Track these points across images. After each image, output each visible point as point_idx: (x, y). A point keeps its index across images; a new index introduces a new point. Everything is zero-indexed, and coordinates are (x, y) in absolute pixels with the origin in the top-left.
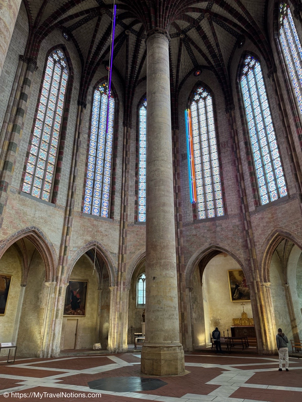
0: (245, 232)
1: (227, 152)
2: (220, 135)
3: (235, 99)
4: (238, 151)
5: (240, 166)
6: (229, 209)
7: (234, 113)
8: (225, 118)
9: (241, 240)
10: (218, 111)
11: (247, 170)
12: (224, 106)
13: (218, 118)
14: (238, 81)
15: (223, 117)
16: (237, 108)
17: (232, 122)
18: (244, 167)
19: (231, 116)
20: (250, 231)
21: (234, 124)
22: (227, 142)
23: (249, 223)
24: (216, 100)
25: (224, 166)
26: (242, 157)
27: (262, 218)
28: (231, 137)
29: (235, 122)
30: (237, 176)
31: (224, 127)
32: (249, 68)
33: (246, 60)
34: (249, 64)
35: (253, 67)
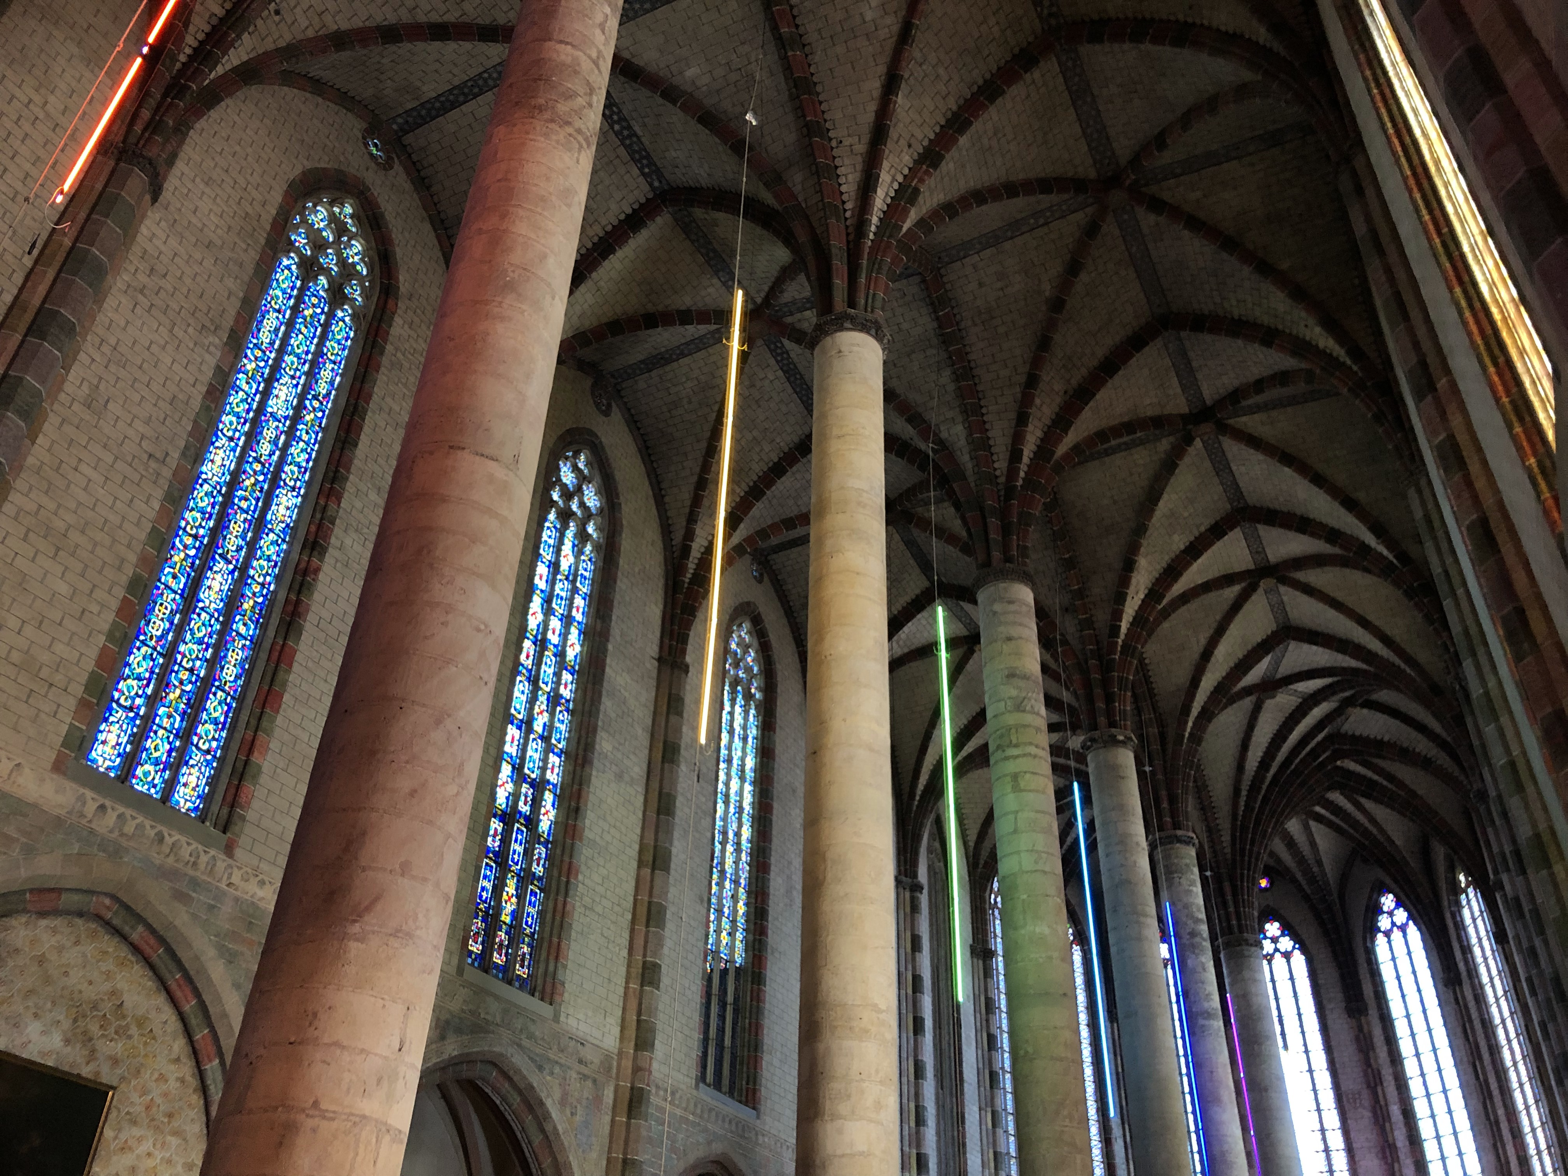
1: (1362, 1117)
2: (1340, 1071)
3: (1368, 990)
4: (1387, 1126)
7: (1368, 1023)
8: (1345, 1026)
10: (1329, 1006)
12: (1340, 996)
13: (1330, 1022)
14: (1369, 944)
15: (1341, 1024)
16: (1373, 1013)
17: (1364, 1045)
19: (1360, 1028)
21: (1371, 1053)
22: (1359, 1094)
24: (1319, 972)
25: (1357, 1152)
28: (1368, 1086)
29: (1373, 1049)
31: (1348, 1053)
32: (1393, 924)
33: (1383, 900)
34: (1391, 914)
35: (1403, 928)
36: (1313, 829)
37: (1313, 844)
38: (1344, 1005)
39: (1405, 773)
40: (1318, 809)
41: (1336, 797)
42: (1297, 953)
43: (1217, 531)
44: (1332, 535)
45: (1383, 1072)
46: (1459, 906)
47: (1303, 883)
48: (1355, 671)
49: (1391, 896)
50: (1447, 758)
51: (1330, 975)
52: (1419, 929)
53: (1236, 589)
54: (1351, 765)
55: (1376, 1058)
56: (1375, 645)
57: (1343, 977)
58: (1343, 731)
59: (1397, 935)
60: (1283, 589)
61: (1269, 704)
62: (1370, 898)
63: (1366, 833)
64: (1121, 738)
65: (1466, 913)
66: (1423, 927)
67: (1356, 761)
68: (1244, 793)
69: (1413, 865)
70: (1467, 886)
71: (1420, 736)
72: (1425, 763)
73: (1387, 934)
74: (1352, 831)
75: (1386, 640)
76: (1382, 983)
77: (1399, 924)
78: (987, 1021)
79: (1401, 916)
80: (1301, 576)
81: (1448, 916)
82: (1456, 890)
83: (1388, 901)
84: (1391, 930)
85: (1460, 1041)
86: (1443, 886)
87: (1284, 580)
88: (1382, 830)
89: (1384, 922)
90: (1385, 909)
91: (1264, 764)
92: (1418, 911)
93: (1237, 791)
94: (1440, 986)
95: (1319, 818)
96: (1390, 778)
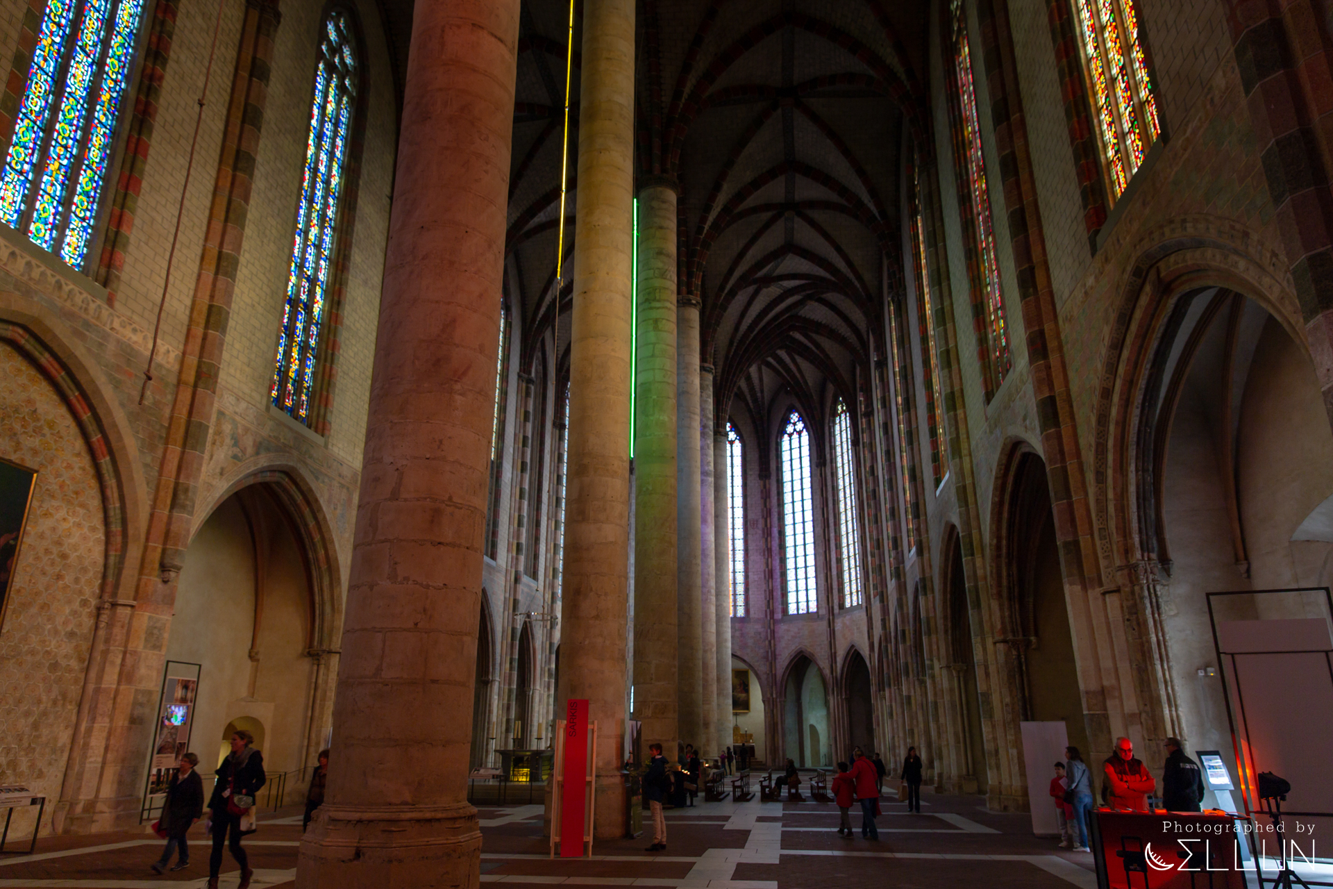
0: (767, 642)
1: (757, 533)
2: (749, 508)
3: (773, 466)
4: (769, 539)
5: (770, 560)
6: (752, 611)
7: (770, 484)
8: (757, 485)
9: (762, 651)
10: (749, 473)
11: (778, 568)
12: (757, 468)
13: (748, 482)
14: (779, 441)
15: (755, 483)
16: (774, 478)
17: (766, 495)
18: (774, 562)
19: (765, 486)
20: (772, 642)
21: (768, 500)
22: (757, 521)
23: (773, 632)
24: (748, 453)
25: (750, 553)
26: (773, 549)
27: (788, 631)
28: (763, 517)
29: (769, 498)
30: (765, 571)
31: (756, 498)
32: (795, 430)
33: (792, 416)
34: (795, 424)
35: (800, 433)
36: (763, 371)
37: (761, 380)
38: (757, 473)
39: (827, 344)
40: (770, 359)
41: (782, 354)
42: (737, 442)
43: (772, 174)
44: (843, 190)
45: (772, 510)
46: (834, 423)
47: (750, 401)
48: (822, 279)
49: (796, 414)
50: (855, 339)
51: (754, 456)
52: (809, 435)
53: (769, 214)
54: (798, 336)
55: (770, 502)
56: (841, 265)
57: (760, 457)
58: (799, 314)
59: (795, 436)
60: (797, 219)
61: (765, 291)
62: (785, 414)
63: (793, 376)
64: (694, 302)
65: (837, 427)
66: (812, 433)
67: (800, 333)
68: (735, 344)
69: (815, 398)
70: (842, 413)
71: (843, 324)
72: (842, 340)
73: (790, 435)
74: (785, 374)
75: (849, 263)
76: (782, 462)
77: (798, 430)
78: (558, 467)
79: (800, 426)
80: (810, 213)
81: (827, 428)
82: (835, 414)
83: (794, 417)
84: (793, 433)
85: (818, 497)
86: (828, 411)
87: (800, 214)
88: (803, 376)
89: (790, 429)
90: (792, 421)
91: (751, 328)
92: (811, 425)
93: (731, 342)
94: (814, 466)
95: (769, 365)
96: (818, 346)
